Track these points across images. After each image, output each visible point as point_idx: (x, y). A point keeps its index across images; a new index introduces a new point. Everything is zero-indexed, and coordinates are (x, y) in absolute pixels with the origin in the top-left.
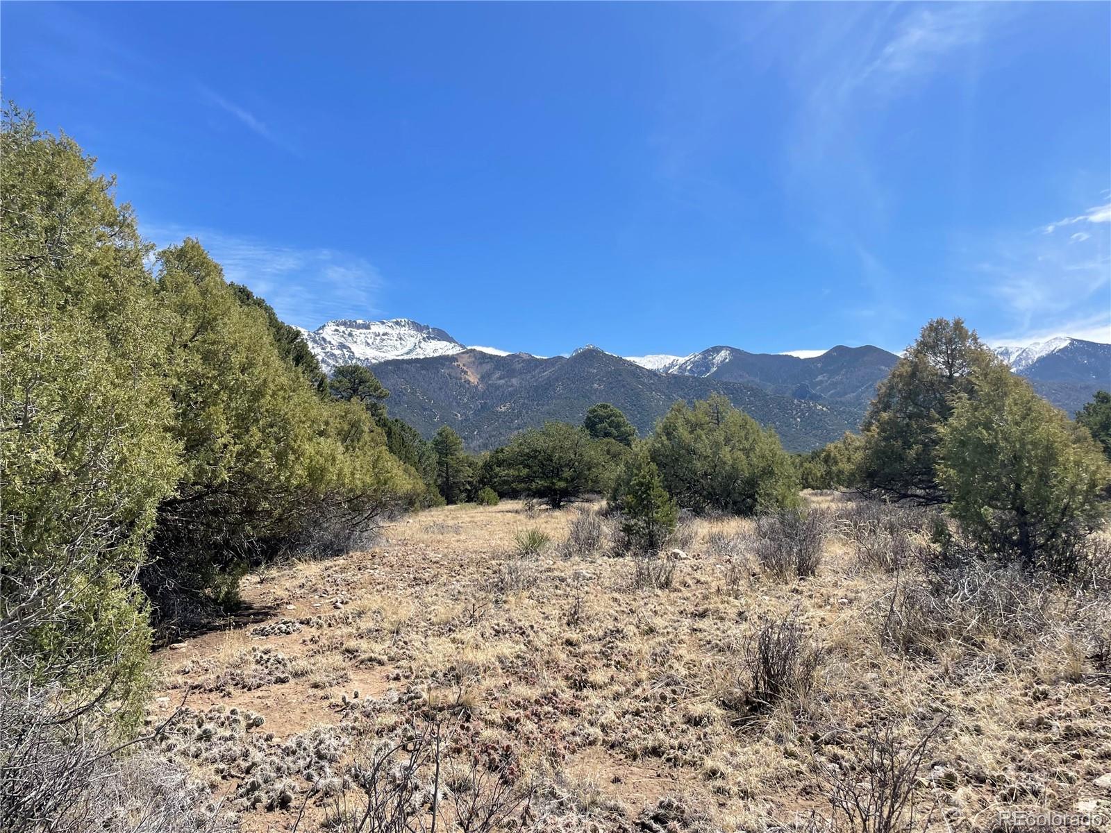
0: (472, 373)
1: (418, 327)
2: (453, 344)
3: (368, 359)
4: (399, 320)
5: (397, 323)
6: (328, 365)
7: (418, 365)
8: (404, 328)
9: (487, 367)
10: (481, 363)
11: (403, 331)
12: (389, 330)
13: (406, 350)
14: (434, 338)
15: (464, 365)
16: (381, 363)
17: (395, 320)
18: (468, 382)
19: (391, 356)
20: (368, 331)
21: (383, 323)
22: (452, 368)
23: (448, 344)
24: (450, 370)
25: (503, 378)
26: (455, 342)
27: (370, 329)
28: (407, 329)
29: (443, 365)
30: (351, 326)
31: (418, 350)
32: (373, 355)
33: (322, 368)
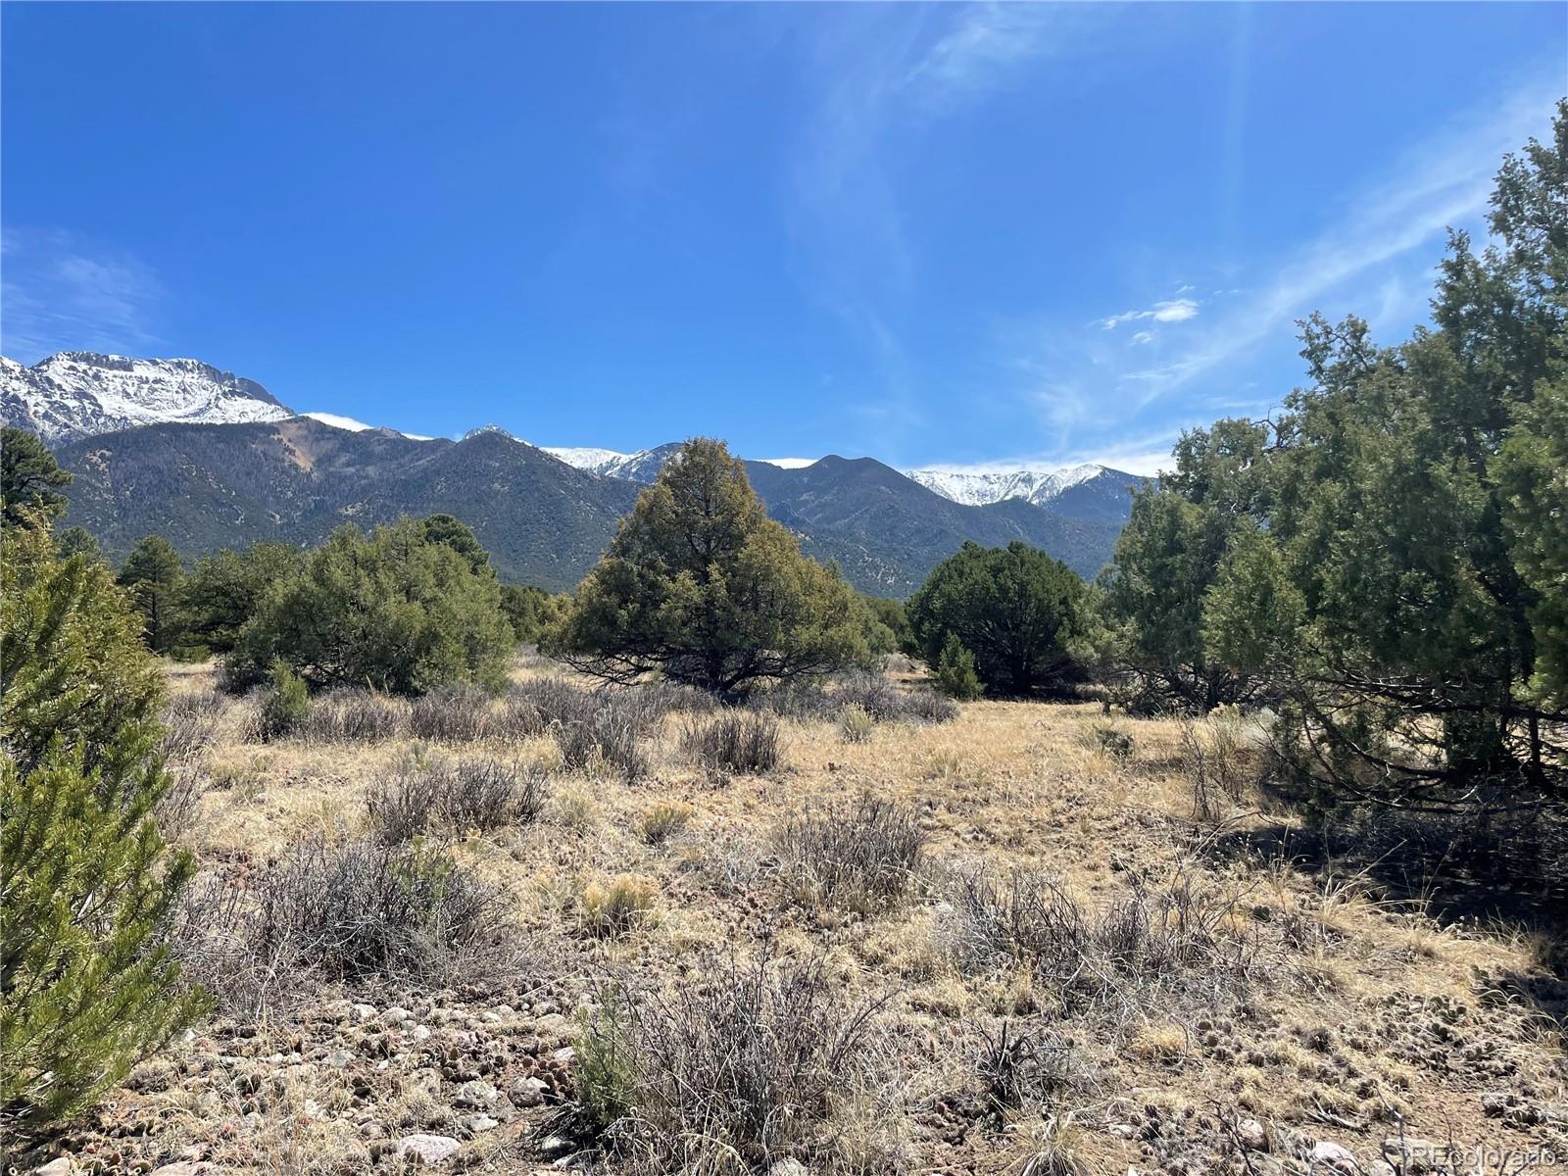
0: (304, 454)
1: (216, 376)
2: (273, 406)
3: (125, 418)
4: (183, 360)
5: (179, 365)
6: (55, 423)
7: (212, 434)
8: (191, 375)
9: (328, 446)
10: (317, 440)
11: (188, 378)
12: (165, 376)
13: (192, 409)
14: (241, 395)
15: (290, 441)
16: (147, 427)
17: (176, 360)
18: (296, 467)
19: (166, 416)
20: (129, 374)
21: (155, 363)
22: (269, 443)
23: (265, 405)
24: (266, 446)
25: (353, 465)
26: (276, 403)
27: (132, 370)
28: (196, 376)
29: (254, 437)
30: (96, 363)
31: (214, 410)
32: (136, 413)
33: (45, 426)
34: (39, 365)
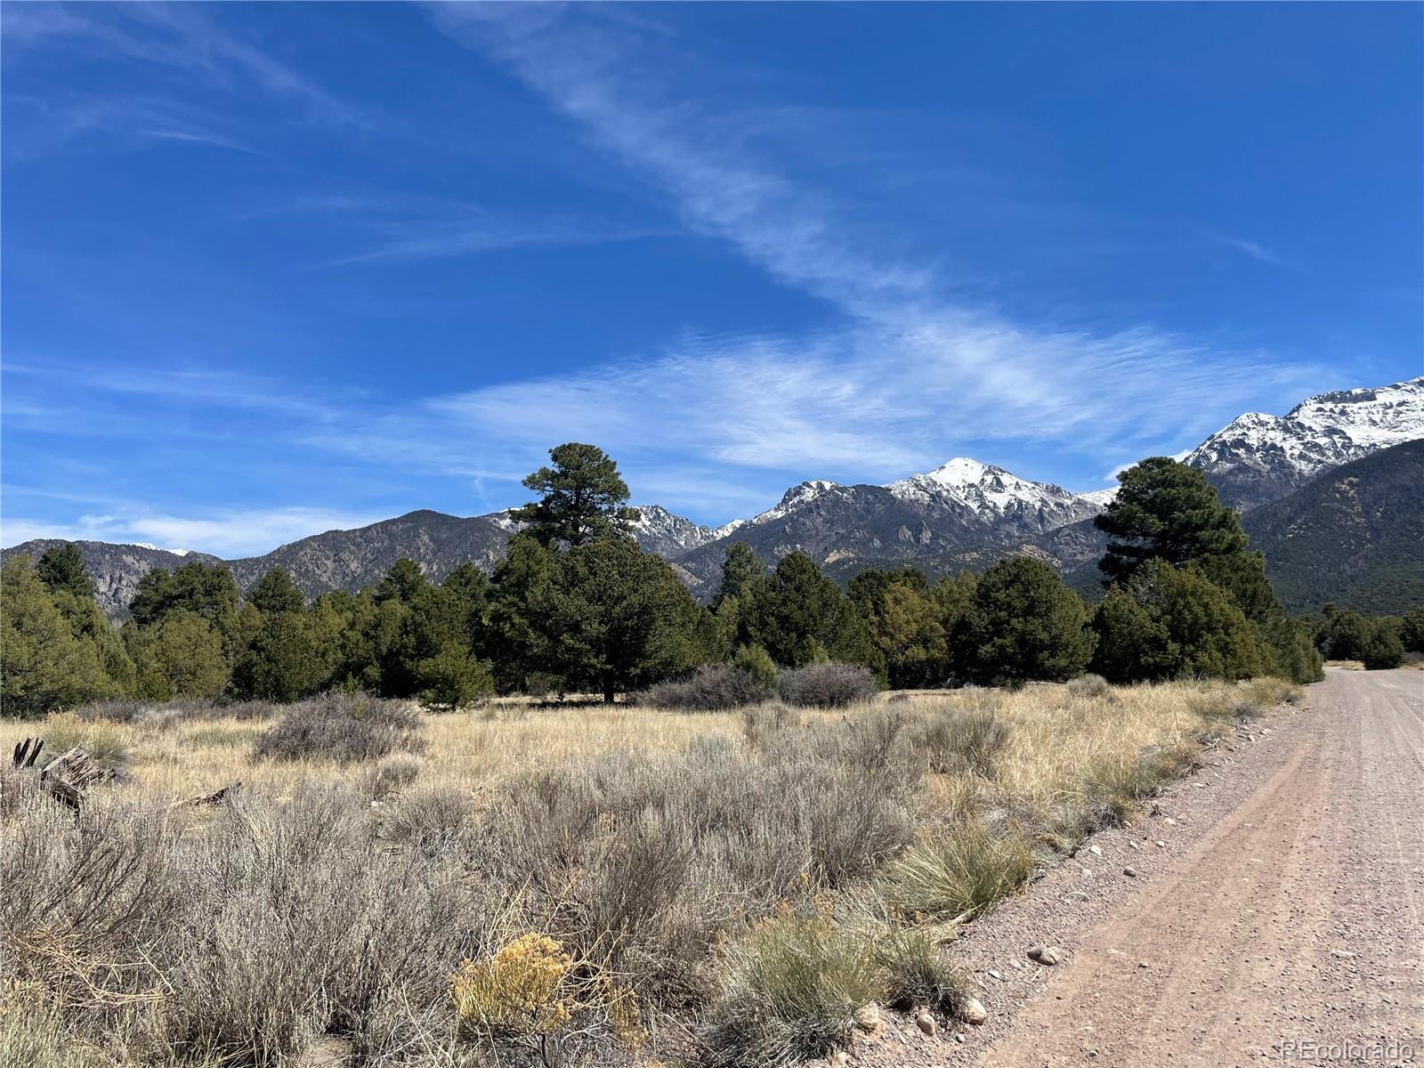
12: (1409, 397)
17: (1417, 380)
20: (1373, 403)
21: (1397, 387)
27: (1376, 399)
30: (1342, 400)
32: (1383, 437)
33: (1302, 466)
34: (1291, 413)
